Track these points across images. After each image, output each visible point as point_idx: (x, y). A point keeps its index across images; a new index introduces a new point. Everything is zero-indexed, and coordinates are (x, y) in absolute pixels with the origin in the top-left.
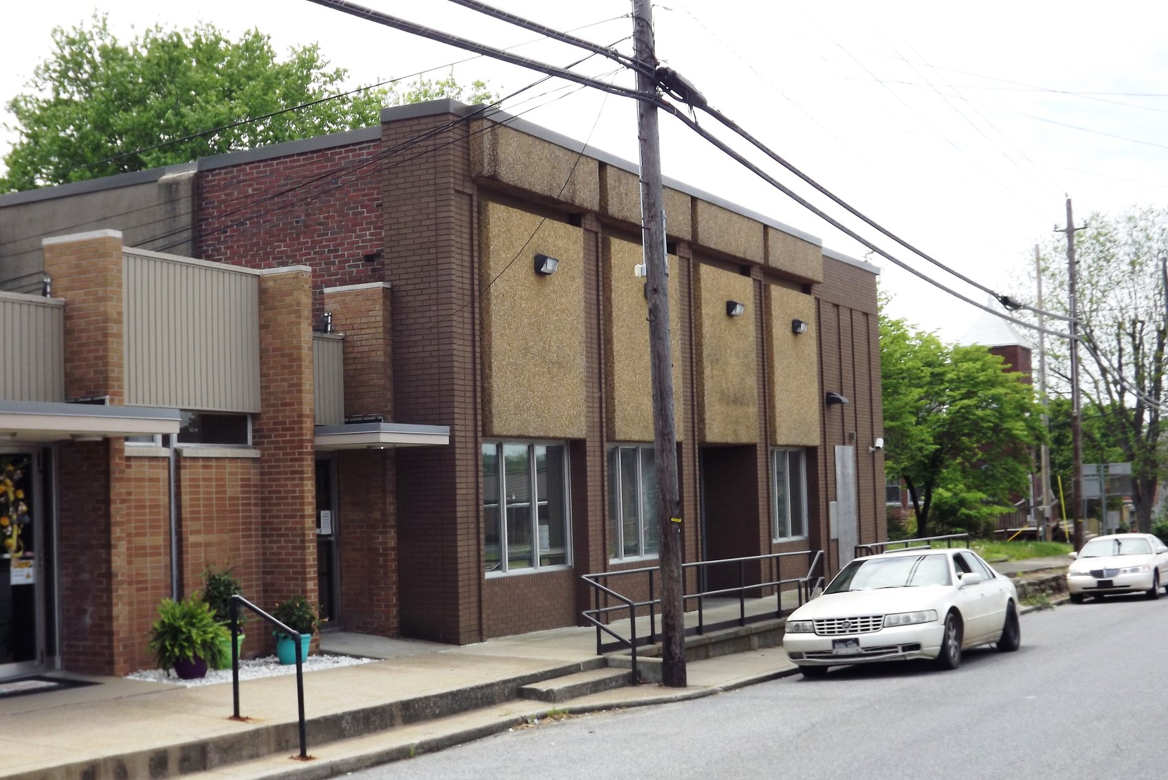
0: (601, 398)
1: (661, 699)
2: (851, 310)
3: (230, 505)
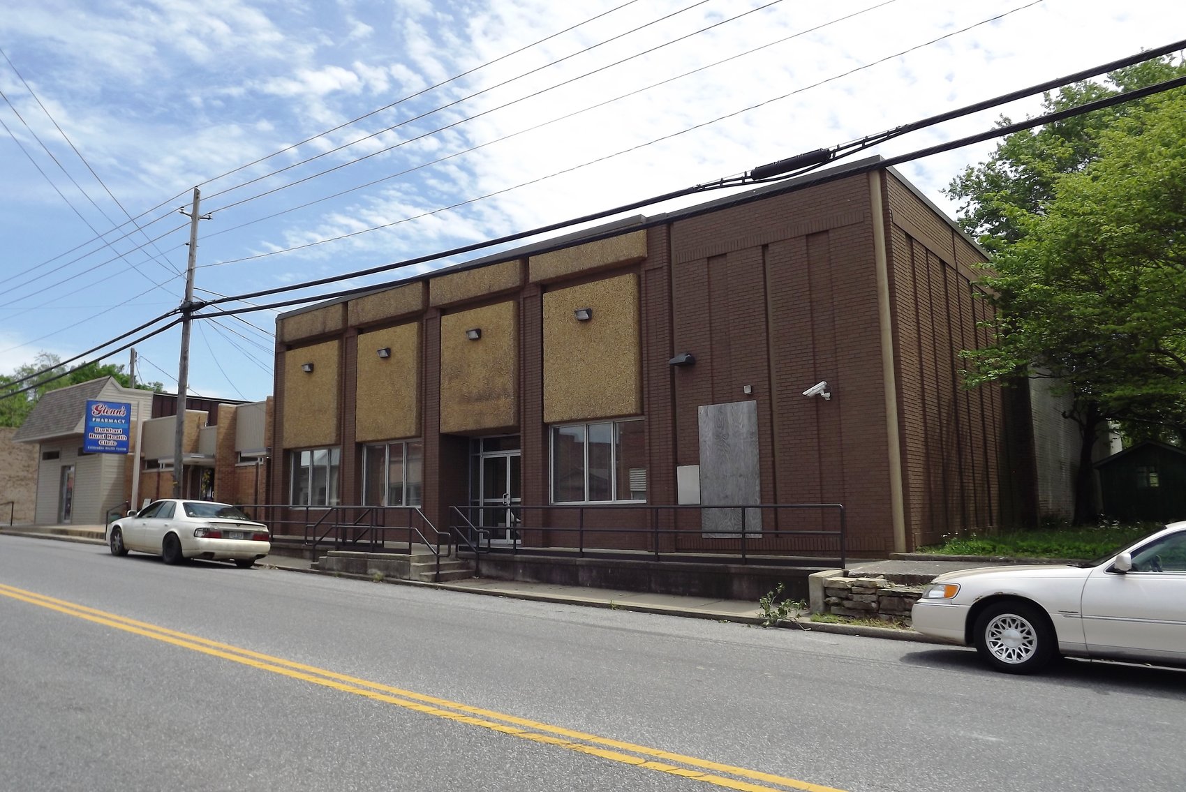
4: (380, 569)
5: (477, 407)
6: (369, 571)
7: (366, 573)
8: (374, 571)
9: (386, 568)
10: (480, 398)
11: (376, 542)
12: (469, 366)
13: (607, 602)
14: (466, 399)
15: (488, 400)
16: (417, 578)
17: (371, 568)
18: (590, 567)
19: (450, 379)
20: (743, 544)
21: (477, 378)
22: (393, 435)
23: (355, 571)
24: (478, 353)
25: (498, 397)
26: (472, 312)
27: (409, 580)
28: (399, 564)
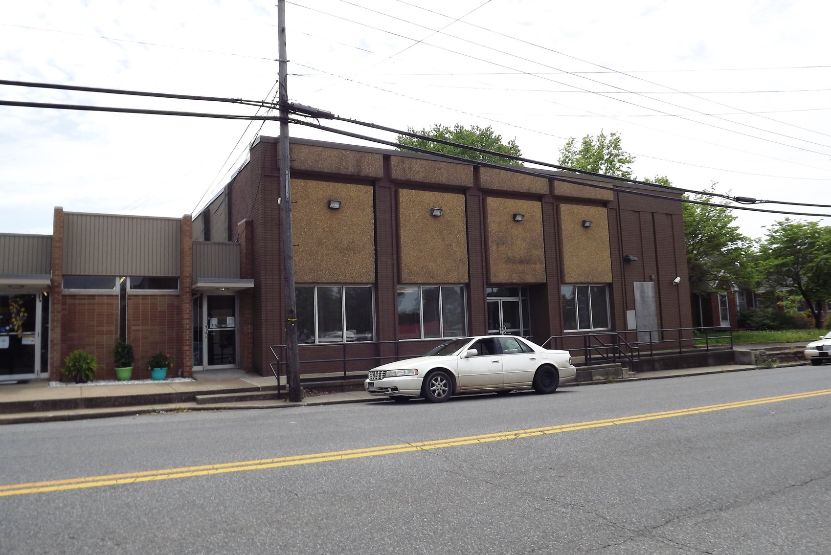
0: (393, 264)
1: (250, 407)
2: (653, 213)
3: (159, 314)
4: (602, 376)
5: (520, 267)
6: (594, 378)
7: (591, 380)
8: (598, 377)
9: (607, 374)
10: (521, 262)
11: (590, 357)
12: (512, 238)
13: (721, 370)
14: (510, 261)
15: (528, 263)
16: (627, 377)
17: (595, 376)
18: (659, 360)
19: (497, 245)
20: (651, 347)
21: (519, 248)
22: (446, 280)
23: (583, 380)
24: (517, 231)
25: (535, 263)
26: (512, 201)
27: (623, 378)
28: (615, 369)
